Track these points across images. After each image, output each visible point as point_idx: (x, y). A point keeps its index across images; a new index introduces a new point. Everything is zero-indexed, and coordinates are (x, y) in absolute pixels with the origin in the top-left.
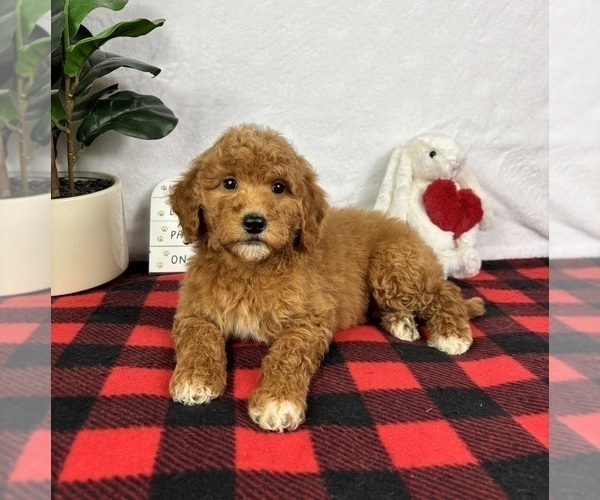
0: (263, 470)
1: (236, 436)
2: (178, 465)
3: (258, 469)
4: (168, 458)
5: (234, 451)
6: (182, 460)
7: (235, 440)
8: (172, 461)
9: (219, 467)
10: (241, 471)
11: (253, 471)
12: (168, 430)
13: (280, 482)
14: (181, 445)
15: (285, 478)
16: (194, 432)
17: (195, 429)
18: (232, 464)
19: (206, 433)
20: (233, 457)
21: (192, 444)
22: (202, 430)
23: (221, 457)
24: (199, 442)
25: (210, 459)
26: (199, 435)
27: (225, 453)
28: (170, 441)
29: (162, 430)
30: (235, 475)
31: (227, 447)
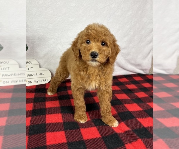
0: (53, 144)
1: (46, 136)
2: (33, 146)
3: (52, 144)
4: (30, 144)
5: (46, 140)
6: (34, 144)
7: (46, 137)
8: (31, 145)
9: (43, 146)
10: (48, 145)
11: (51, 145)
12: (29, 136)
13: (57, 146)
14: (33, 140)
15: (59, 145)
16: (36, 136)
17: (36, 135)
18: (46, 144)
19: (39, 136)
20: (46, 142)
21: (36, 140)
22: (38, 135)
23: (43, 143)
24: (38, 139)
25: (41, 144)
26: (37, 137)
27: (44, 141)
28: (30, 140)
29: (28, 137)
30: (47, 147)
31: (44, 140)
